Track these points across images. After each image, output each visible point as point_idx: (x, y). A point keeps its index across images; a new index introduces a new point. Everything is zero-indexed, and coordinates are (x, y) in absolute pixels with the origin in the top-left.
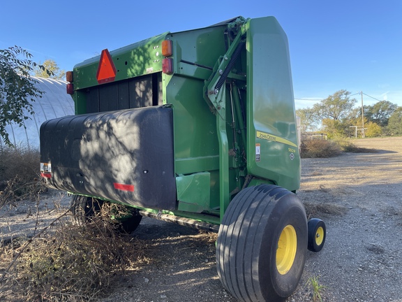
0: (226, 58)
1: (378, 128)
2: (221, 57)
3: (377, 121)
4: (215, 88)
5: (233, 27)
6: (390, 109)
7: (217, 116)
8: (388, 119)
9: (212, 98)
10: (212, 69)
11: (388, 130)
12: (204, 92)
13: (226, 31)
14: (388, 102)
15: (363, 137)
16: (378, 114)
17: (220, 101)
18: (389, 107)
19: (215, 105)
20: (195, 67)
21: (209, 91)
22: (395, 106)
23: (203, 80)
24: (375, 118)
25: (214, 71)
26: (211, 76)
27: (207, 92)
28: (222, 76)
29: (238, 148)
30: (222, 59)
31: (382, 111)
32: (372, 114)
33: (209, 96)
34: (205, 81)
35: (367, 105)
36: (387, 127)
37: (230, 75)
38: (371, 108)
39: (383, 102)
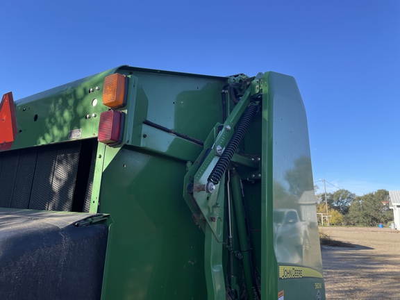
0: (229, 127)
1: (340, 215)
2: (218, 124)
3: (337, 208)
4: (209, 180)
5: (237, 82)
6: (349, 198)
7: (207, 233)
8: (348, 208)
9: (200, 198)
10: (202, 144)
11: (349, 218)
12: (186, 185)
13: (225, 88)
14: (347, 191)
15: (328, 224)
16: (339, 201)
17: (216, 206)
18: (348, 196)
19: (205, 212)
20: (171, 138)
21: (196, 185)
22: (353, 195)
23: (184, 162)
24: (336, 205)
25: (206, 147)
26: (201, 156)
27: (191, 186)
28: (221, 157)
29: (237, 288)
30: (220, 128)
31: (342, 199)
32: (333, 201)
33: (196, 195)
34: (189, 164)
35: (328, 192)
36: (349, 216)
37: (235, 158)
38: (332, 196)
39: (342, 191)
